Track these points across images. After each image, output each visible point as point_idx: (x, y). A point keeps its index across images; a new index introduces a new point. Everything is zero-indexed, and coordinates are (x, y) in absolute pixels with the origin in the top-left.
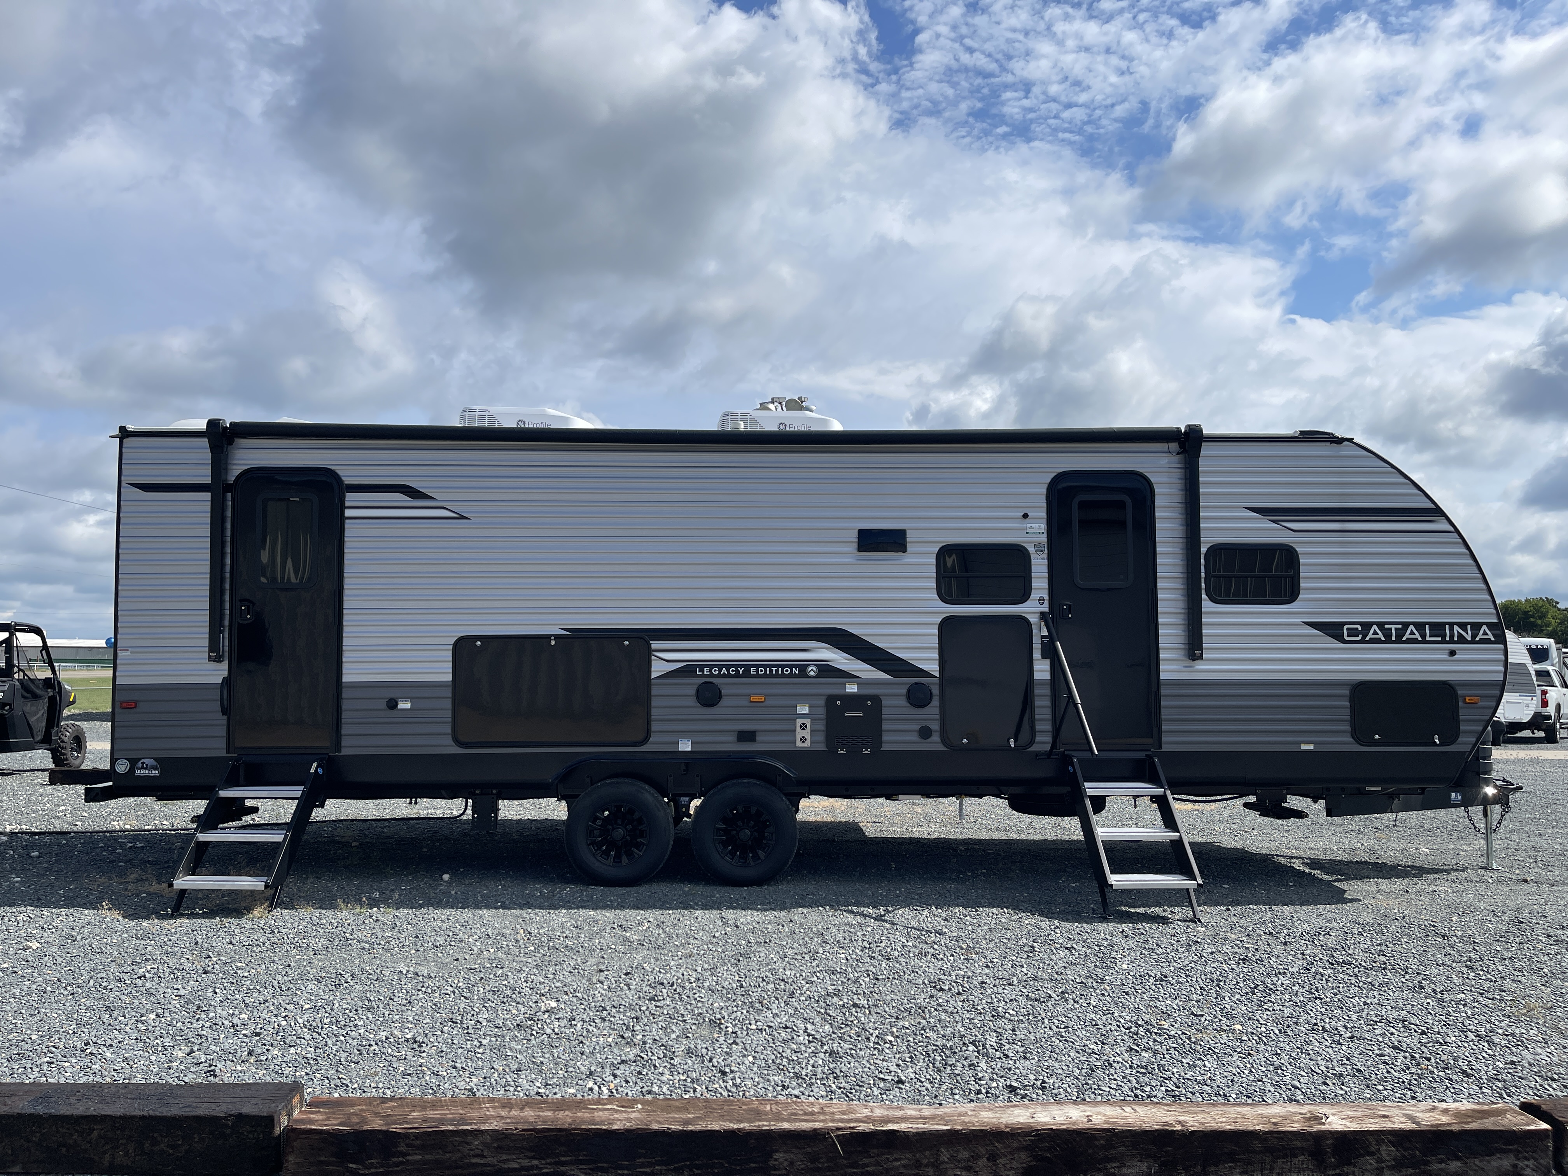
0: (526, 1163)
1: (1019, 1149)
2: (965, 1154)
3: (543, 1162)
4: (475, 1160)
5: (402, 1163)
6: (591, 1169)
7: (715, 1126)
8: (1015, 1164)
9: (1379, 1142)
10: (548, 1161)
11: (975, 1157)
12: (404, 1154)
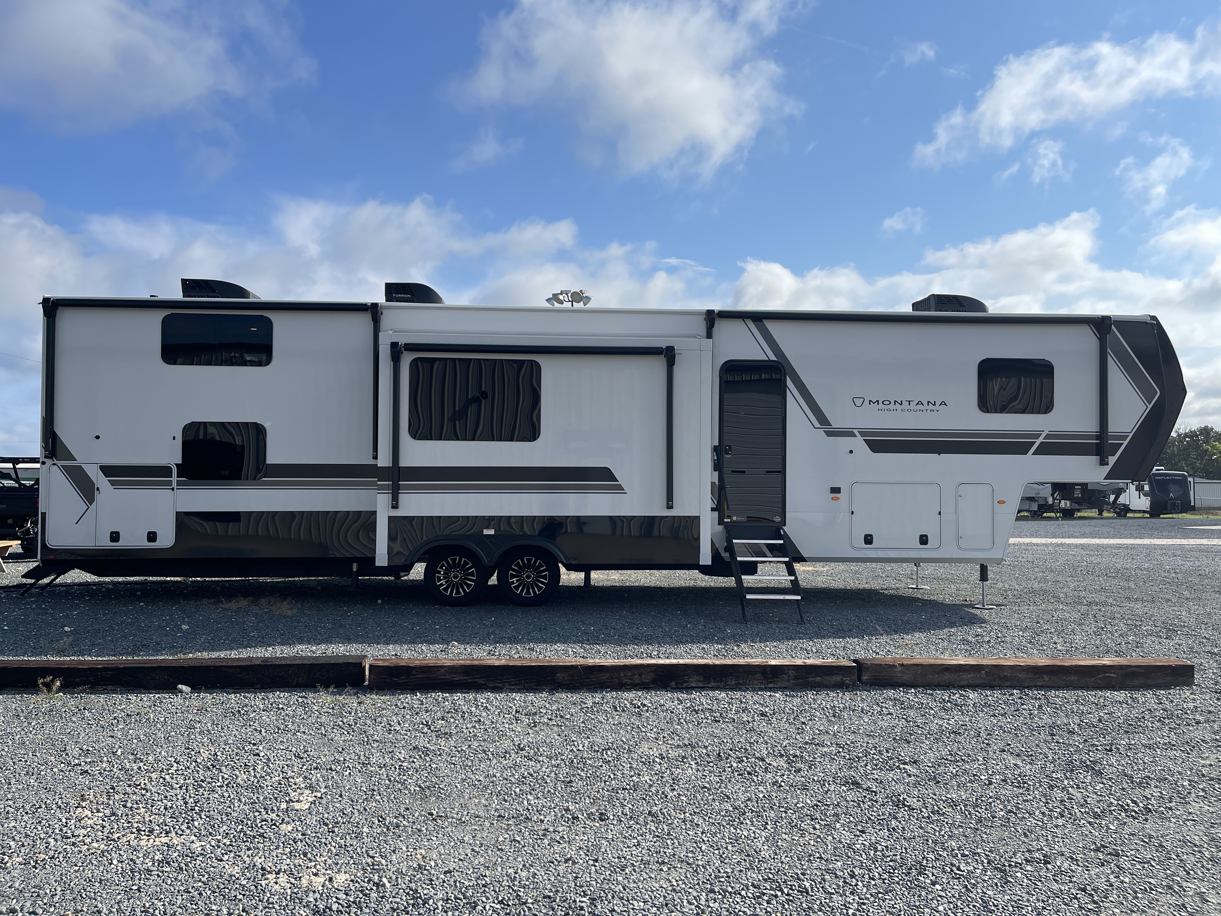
1: (650, 672)
2: (630, 674)
3: (468, 677)
4: (442, 677)
5: (414, 678)
7: (534, 664)
8: (649, 677)
9: (789, 670)
11: (633, 675)
12: (415, 675)
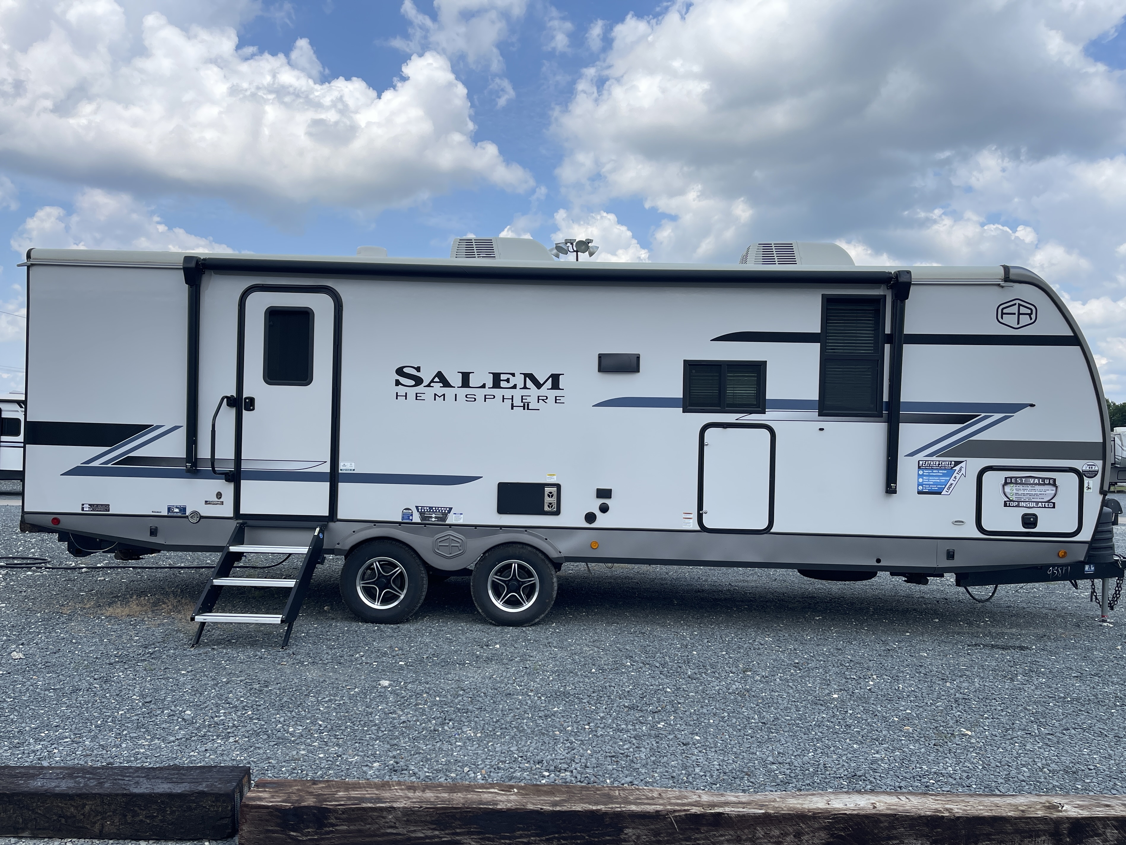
0: (429, 833)
1: (819, 829)
2: (777, 832)
3: (443, 832)
4: (389, 831)
5: (332, 832)
6: (480, 839)
7: (578, 807)
8: (816, 841)
9: (1105, 826)
10: (447, 832)
11: (785, 834)
12: (333, 825)
